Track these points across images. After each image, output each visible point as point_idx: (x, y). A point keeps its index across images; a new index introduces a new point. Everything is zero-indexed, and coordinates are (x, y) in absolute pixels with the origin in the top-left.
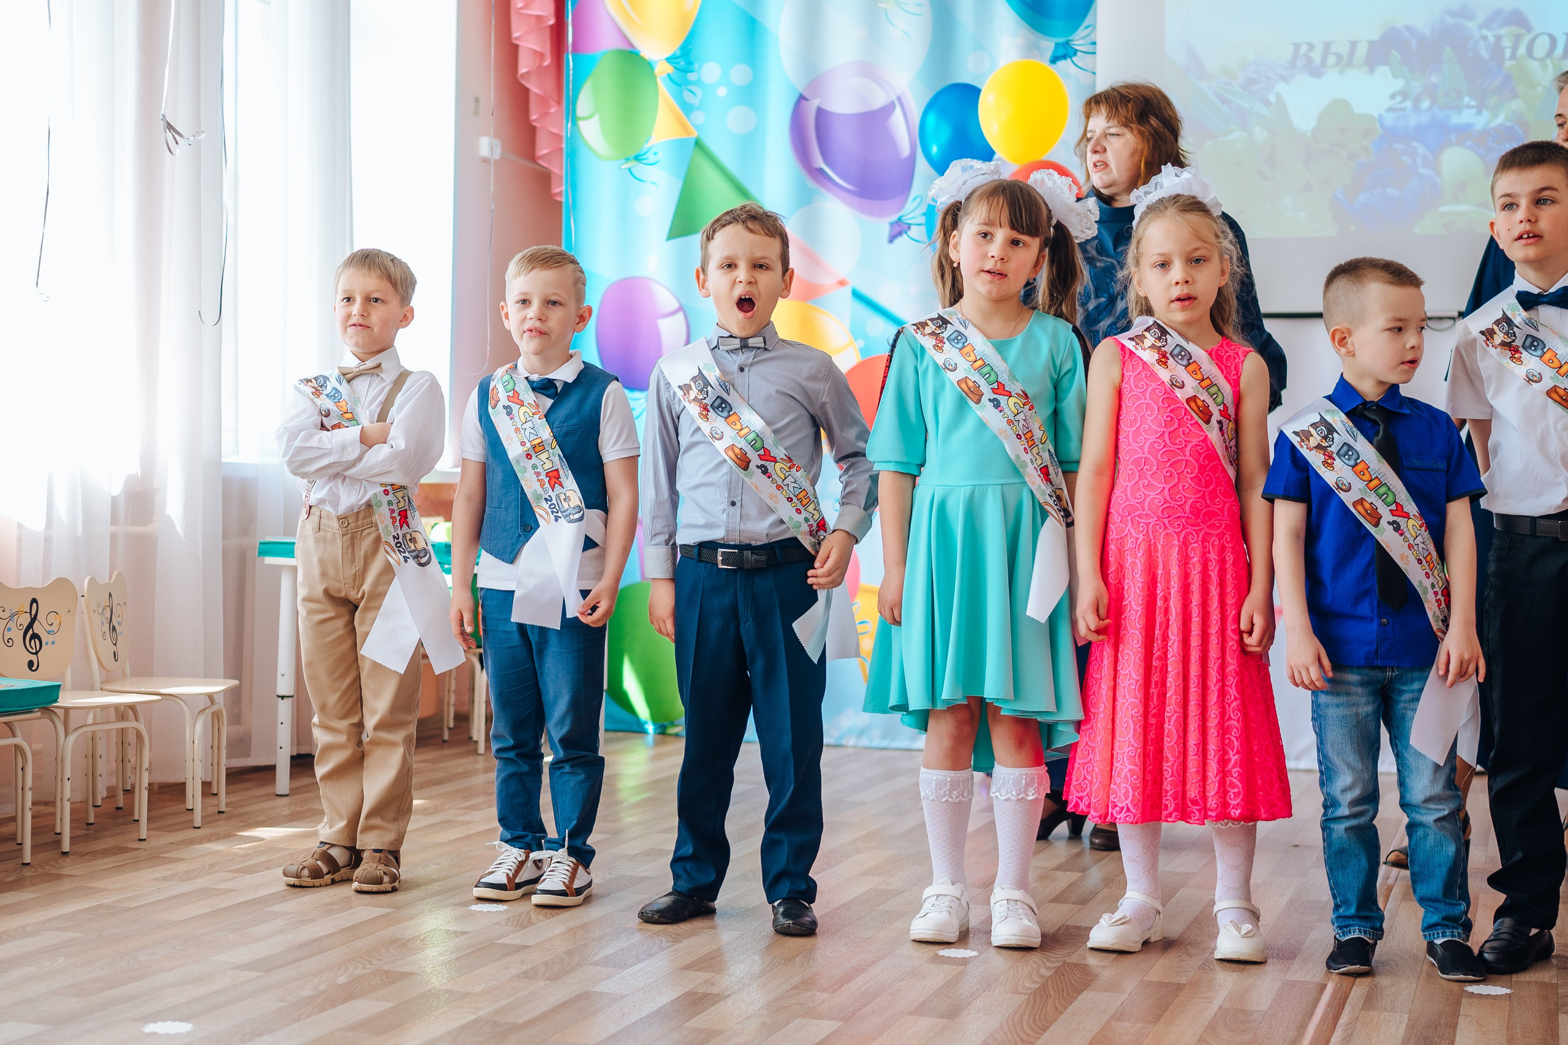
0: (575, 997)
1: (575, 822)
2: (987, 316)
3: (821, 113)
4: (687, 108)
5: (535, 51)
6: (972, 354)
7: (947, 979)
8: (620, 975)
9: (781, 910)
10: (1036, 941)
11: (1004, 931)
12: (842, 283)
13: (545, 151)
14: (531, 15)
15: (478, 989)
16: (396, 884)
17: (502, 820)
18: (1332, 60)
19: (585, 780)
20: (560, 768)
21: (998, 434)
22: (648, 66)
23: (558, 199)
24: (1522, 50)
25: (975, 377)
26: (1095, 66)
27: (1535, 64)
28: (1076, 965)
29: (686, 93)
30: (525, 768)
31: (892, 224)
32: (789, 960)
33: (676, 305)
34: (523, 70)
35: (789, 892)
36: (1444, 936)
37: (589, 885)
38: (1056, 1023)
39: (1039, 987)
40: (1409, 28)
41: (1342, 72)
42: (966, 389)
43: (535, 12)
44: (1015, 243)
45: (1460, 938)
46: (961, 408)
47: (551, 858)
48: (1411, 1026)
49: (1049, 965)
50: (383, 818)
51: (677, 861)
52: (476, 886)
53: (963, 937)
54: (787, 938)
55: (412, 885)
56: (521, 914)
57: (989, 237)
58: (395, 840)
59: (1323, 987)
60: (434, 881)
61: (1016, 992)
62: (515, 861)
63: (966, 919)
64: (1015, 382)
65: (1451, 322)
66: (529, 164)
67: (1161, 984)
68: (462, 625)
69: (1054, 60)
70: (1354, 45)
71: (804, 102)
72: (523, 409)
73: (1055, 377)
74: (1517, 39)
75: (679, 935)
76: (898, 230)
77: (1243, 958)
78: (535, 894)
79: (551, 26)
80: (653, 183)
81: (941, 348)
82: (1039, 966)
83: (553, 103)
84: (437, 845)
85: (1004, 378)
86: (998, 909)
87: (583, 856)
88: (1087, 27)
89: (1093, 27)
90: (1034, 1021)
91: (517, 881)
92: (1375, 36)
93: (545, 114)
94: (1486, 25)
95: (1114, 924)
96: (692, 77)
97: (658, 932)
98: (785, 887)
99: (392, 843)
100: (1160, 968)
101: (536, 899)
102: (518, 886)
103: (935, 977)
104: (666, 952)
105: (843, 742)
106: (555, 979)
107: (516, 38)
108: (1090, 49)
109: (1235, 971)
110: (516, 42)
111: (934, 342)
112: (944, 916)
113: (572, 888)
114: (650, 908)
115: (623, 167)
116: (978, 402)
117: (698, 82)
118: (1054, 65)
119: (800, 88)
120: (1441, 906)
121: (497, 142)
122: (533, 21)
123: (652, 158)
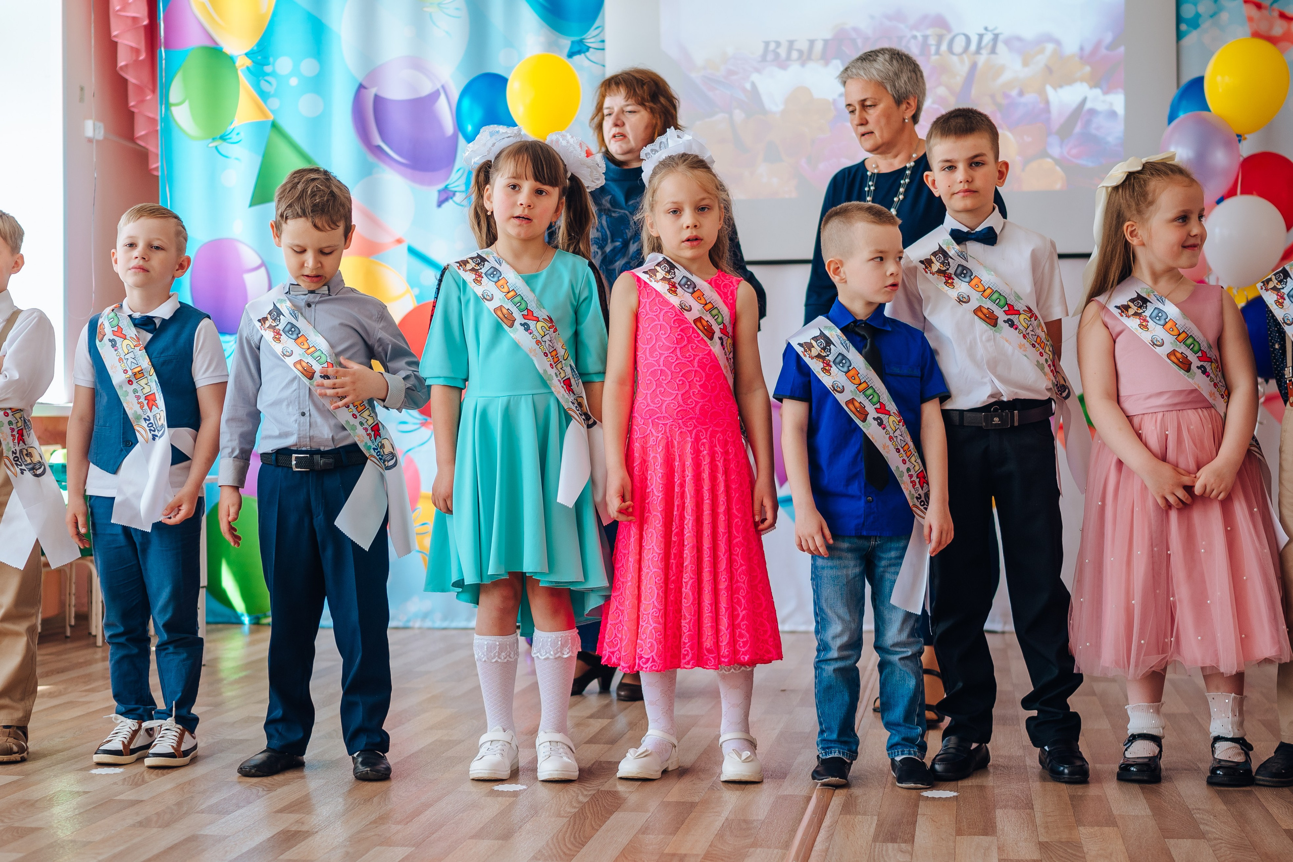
0: (184, 840)
1: (179, 695)
2: (517, 256)
3: (378, 99)
4: (264, 95)
5: (132, 48)
6: (506, 286)
7: (501, 809)
8: (223, 820)
9: (360, 759)
10: (575, 774)
11: (548, 768)
12: (399, 241)
13: (143, 133)
14: (127, 17)
15: (98, 838)
16: (25, 754)
17: (116, 696)
18: (795, 55)
19: (187, 659)
20: (167, 649)
21: (528, 352)
22: (231, 60)
23: (155, 173)
24: (944, 47)
25: (508, 305)
26: (604, 59)
27: (955, 59)
28: (608, 792)
29: (263, 82)
30: (135, 651)
31: (440, 192)
32: (368, 800)
33: (259, 262)
34: (121, 63)
35: (366, 744)
36: (902, 754)
37: (195, 747)
38: (593, 838)
39: (578, 811)
40: (855, 29)
41: (803, 65)
42: (501, 316)
43: (131, 13)
44: (539, 192)
45: (915, 755)
46: (498, 330)
47: (161, 726)
48: (880, 825)
49: (585, 793)
50: (11, 699)
51: (269, 724)
52: (96, 753)
53: (514, 775)
54: (366, 783)
55: (38, 756)
56: (136, 775)
57: (517, 189)
58: (22, 717)
59: (809, 799)
60: (58, 751)
61: (559, 815)
62: (129, 730)
63: (516, 760)
64: (542, 309)
66: (130, 145)
67: (678, 803)
68: (77, 527)
69: (571, 55)
70: (812, 43)
71: (363, 90)
72: (126, 342)
73: (575, 304)
74: (940, 38)
75: (273, 785)
76: (445, 197)
77: (744, 779)
78: (148, 757)
79: (145, 27)
80: (237, 159)
81: (480, 282)
82: (578, 795)
83: (148, 91)
84: (61, 722)
85: (532, 306)
86: (542, 750)
87: (188, 723)
88: (597, 28)
89: (602, 28)
90: (575, 838)
91: (132, 747)
92: (828, 35)
93: (142, 101)
94: (915, 27)
95: (638, 757)
96: (268, 69)
97: (255, 783)
98: (363, 741)
99: (20, 720)
100: (676, 791)
101: (148, 761)
102: (133, 752)
103: (491, 808)
104: (262, 799)
105: (411, 624)
106: (167, 826)
107: (115, 36)
108: (599, 45)
109: (737, 790)
110: (115, 39)
111: (474, 276)
112: (497, 758)
113: (179, 750)
114: (247, 764)
115: (211, 145)
116: (511, 326)
117: (273, 74)
118: (570, 59)
119: (360, 78)
120: (902, 729)
121: (100, 125)
122: (129, 22)
123: (234, 138)
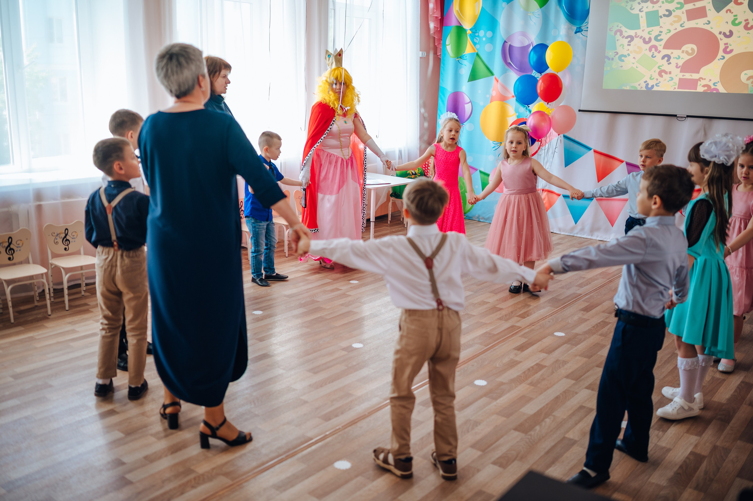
3: (510, 46)
4: (475, 44)
12: (513, 96)
13: (439, 54)
22: (465, 30)
26: (587, 35)
29: (475, 39)
33: (469, 101)
43: (435, 15)
65: (684, 119)
69: (576, 33)
71: (506, 43)
79: (440, 19)
80: (465, 65)
83: (441, 40)
88: (586, 23)
89: (588, 22)
96: (477, 34)
108: (586, 29)
115: (457, 60)
117: (478, 36)
119: (505, 39)
122: (435, 18)
123: (465, 58)
